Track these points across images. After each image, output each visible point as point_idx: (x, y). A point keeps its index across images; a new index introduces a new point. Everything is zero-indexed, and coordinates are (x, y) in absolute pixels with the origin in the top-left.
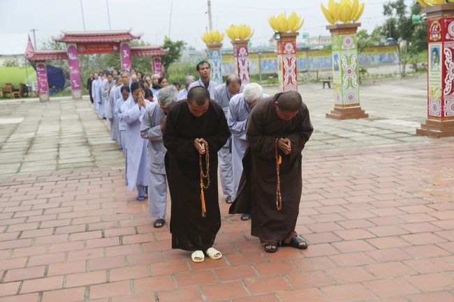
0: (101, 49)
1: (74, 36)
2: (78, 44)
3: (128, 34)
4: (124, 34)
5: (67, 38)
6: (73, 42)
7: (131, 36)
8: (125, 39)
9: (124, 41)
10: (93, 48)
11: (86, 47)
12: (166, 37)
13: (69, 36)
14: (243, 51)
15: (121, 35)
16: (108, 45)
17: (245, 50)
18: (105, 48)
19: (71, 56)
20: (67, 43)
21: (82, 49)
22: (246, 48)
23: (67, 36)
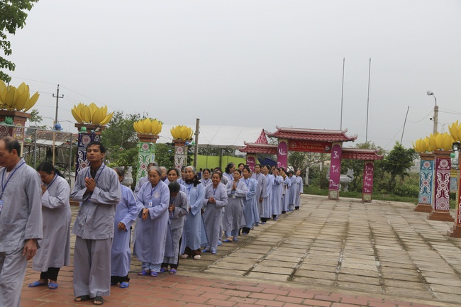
0: (312, 148)
1: (287, 132)
2: (291, 141)
3: (342, 135)
4: (338, 135)
5: (280, 134)
6: (286, 139)
7: (345, 137)
8: (338, 139)
9: (335, 141)
10: (305, 146)
11: (298, 145)
12: (397, 143)
13: (283, 132)
14: (444, 163)
15: (334, 135)
16: (320, 145)
17: (447, 163)
18: (317, 147)
19: (281, 152)
20: (279, 138)
21: (293, 146)
22: (449, 161)
23: (280, 131)
